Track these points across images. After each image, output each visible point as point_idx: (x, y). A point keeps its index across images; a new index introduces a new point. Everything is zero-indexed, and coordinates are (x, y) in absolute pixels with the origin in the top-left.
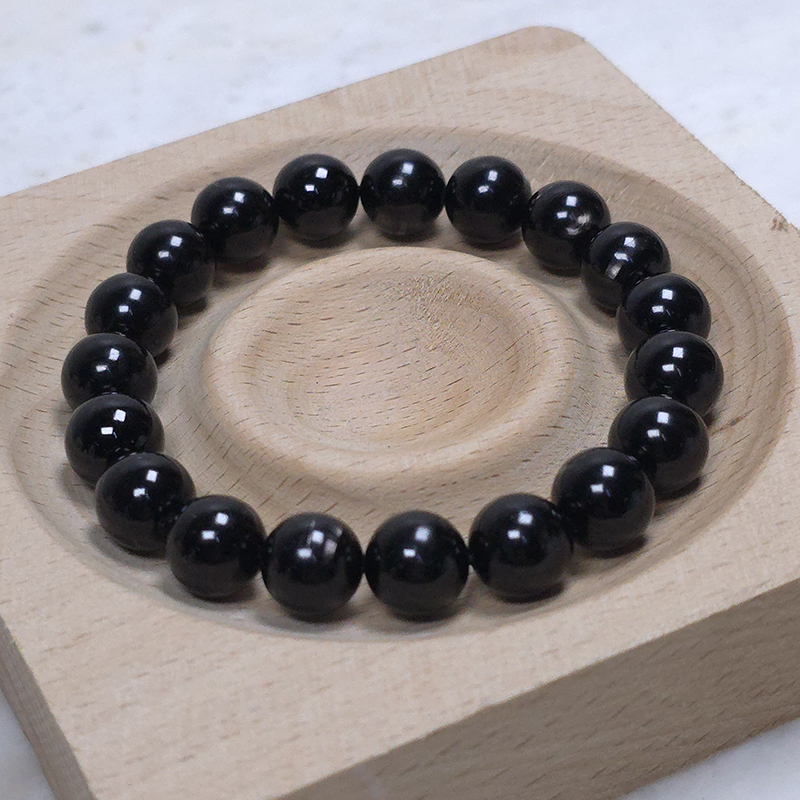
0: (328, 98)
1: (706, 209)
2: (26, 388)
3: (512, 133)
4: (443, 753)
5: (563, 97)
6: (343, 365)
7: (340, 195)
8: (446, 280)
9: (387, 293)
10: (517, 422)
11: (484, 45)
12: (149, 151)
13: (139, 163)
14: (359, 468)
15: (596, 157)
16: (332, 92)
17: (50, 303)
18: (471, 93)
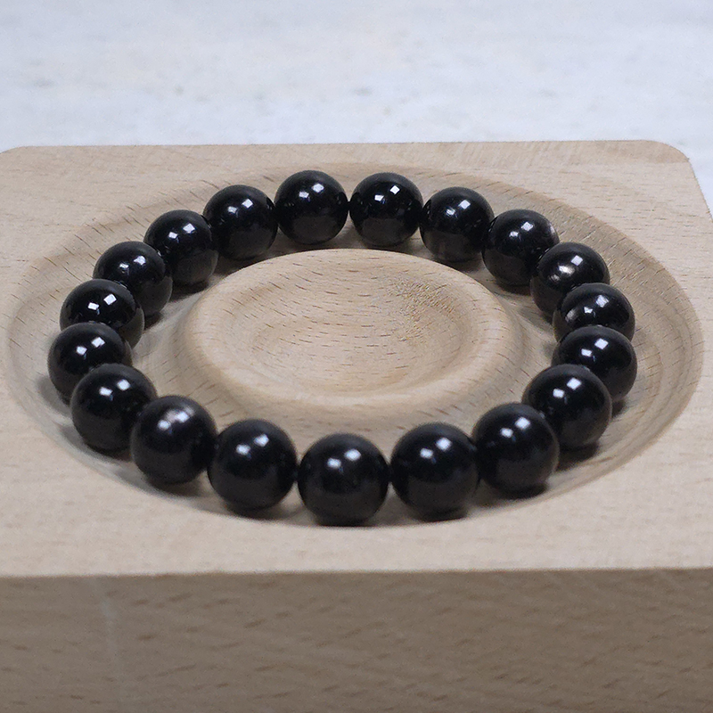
0: (445, 147)
1: (691, 300)
2: (74, 273)
3: (574, 206)
4: (173, 600)
5: (637, 194)
6: (324, 330)
7: (401, 212)
8: (438, 290)
9: (390, 287)
10: (409, 396)
11: (601, 144)
12: (281, 145)
13: (268, 150)
14: (261, 389)
15: (630, 241)
16: (452, 143)
17: (134, 223)
18: (563, 172)
